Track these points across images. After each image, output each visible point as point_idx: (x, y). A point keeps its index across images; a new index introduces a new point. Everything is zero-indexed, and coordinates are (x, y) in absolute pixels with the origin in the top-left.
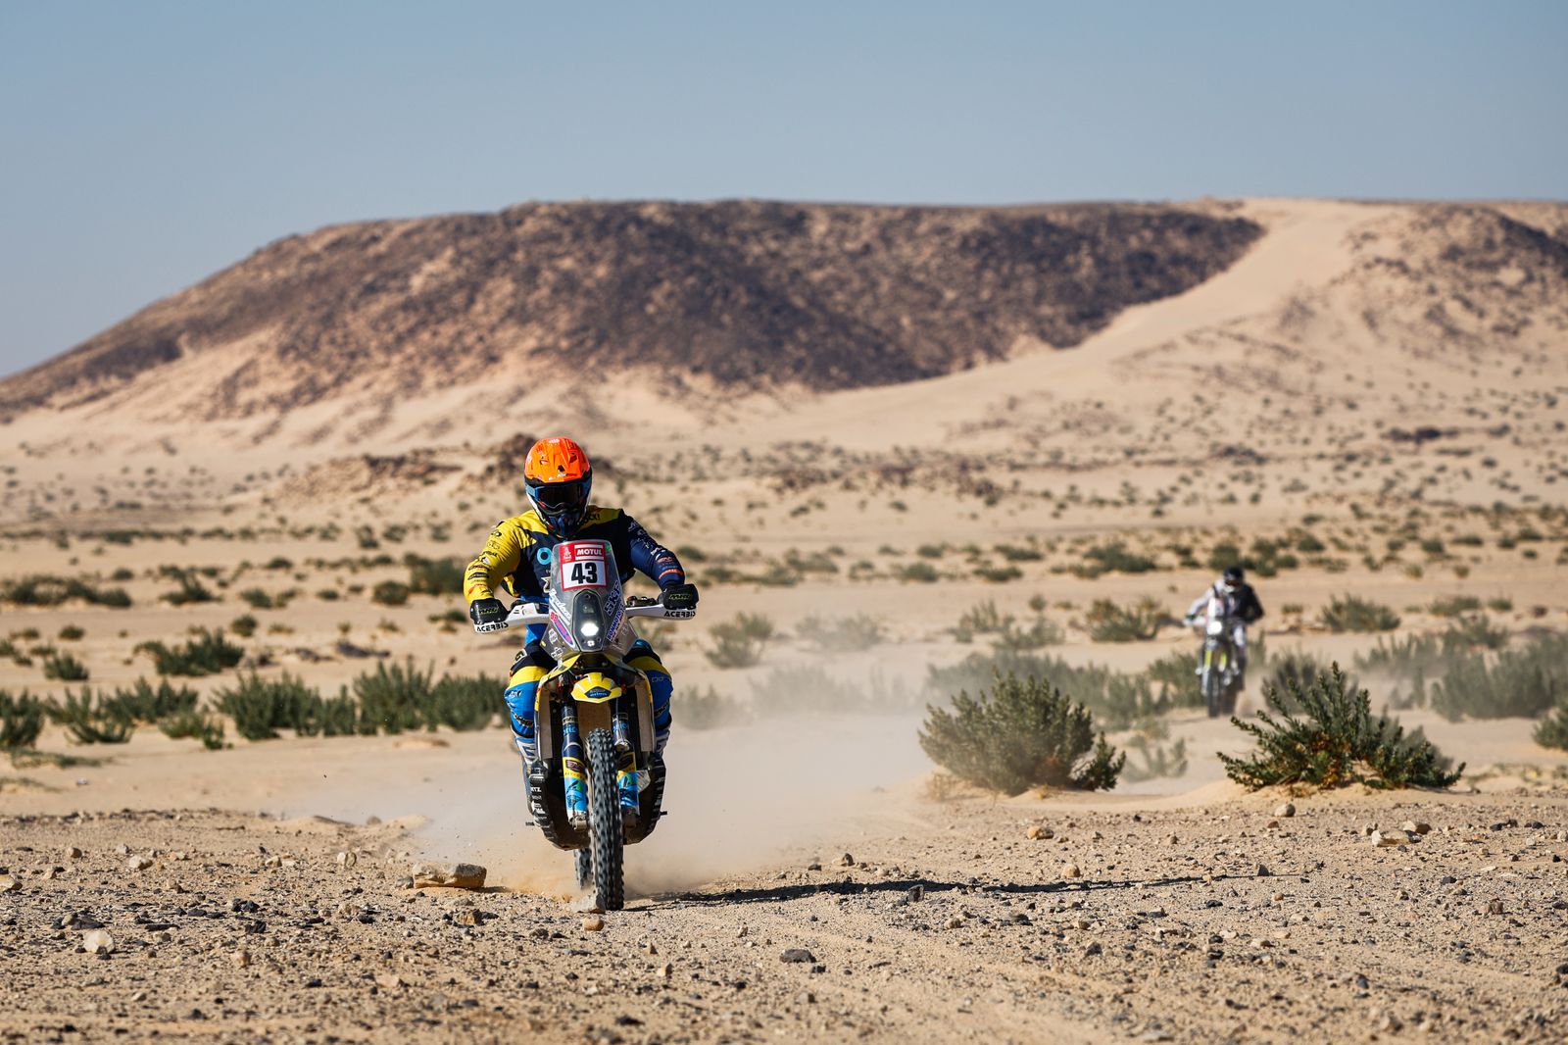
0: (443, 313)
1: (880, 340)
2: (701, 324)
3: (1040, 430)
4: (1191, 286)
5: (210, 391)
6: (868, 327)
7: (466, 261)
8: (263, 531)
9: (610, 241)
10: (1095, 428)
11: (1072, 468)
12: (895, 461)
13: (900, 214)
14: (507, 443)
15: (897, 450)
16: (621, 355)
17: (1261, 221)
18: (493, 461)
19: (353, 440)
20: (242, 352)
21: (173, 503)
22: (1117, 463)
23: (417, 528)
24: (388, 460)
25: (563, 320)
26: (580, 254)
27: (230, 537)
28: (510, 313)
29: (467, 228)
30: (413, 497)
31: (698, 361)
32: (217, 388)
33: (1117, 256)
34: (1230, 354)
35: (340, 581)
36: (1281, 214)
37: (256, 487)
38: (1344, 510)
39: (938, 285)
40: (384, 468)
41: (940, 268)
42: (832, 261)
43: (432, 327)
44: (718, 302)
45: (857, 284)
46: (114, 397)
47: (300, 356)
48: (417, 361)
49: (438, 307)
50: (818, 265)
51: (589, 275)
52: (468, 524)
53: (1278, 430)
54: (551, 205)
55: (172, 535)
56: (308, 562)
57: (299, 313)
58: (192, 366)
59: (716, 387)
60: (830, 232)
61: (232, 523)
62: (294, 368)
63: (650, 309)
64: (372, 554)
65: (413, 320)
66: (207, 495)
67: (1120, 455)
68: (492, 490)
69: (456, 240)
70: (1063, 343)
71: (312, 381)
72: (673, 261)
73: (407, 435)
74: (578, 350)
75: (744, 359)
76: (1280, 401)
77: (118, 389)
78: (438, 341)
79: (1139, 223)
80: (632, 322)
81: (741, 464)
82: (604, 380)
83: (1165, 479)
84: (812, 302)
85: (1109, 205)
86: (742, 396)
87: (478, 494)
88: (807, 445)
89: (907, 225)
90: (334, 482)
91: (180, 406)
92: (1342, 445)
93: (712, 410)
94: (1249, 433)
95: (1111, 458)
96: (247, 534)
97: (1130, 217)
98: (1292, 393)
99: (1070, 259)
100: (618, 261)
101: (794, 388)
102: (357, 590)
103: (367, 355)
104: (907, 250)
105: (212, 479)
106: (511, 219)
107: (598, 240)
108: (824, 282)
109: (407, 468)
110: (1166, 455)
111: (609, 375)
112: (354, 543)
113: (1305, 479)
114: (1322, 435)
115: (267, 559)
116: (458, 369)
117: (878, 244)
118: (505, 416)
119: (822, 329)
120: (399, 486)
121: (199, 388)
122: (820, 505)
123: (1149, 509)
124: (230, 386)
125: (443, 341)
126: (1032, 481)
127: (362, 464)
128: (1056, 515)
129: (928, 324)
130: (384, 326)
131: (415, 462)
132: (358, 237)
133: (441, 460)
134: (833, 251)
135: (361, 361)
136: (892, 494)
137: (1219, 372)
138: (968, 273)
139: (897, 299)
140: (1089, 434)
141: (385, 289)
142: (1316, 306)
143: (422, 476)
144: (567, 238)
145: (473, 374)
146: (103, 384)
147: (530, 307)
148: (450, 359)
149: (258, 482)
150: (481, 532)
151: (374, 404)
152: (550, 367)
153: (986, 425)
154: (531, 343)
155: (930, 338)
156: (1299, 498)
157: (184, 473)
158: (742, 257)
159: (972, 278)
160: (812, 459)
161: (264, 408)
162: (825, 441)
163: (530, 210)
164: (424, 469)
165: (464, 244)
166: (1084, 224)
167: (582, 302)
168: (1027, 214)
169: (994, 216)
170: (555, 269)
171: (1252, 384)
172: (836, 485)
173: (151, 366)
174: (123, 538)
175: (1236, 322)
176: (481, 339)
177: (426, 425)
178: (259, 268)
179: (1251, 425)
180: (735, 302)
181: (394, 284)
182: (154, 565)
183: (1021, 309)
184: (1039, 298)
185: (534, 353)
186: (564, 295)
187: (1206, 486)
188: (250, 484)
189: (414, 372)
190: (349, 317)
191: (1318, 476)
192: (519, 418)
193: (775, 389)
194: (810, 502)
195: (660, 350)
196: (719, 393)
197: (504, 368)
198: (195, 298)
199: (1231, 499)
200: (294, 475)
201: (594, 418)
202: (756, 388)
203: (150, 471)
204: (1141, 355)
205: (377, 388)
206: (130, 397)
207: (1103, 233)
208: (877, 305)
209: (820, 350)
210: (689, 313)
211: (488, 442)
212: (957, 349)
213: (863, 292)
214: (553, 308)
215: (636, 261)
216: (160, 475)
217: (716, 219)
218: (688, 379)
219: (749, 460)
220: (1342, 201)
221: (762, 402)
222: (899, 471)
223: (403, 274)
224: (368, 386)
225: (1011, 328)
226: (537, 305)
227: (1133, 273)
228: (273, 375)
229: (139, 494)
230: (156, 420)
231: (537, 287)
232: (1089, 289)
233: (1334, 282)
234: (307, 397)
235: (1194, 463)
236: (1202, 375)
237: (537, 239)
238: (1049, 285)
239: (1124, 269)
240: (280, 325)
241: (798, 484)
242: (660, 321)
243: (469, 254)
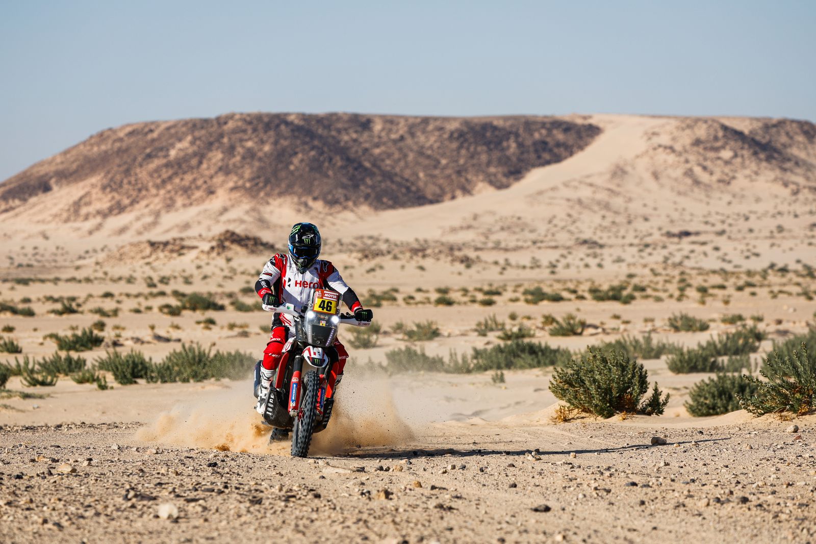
0: (186, 169)
1: (409, 184)
2: (317, 176)
3: (489, 230)
4: (566, 158)
5: (67, 208)
6: (402, 178)
7: (198, 142)
8: (96, 278)
9: (272, 133)
10: (517, 230)
11: (506, 250)
12: (416, 246)
13: (419, 120)
14: (221, 235)
15: (417, 240)
16: (277, 191)
17: (601, 125)
18: (214, 244)
19: (140, 233)
20: (83, 188)
21: (47, 264)
22: (528, 247)
23: (175, 277)
24: (160, 243)
25: (247, 173)
26: (256, 140)
27: (80, 281)
28: (220, 169)
29: (199, 126)
30: (172, 261)
31: (316, 194)
32: (70, 206)
33: (529, 142)
34: (585, 193)
35: (139, 304)
36: (611, 122)
37: (91, 257)
38: (647, 271)
39: (438, 157)
40: (158, 247)
41: (439, 148)
42: (384, 144)
43: (181, 176)
44: (326, 164)
45: (397, 155)
46: (17, 210)
47: (112, 190)
48: (173, 193)
49: (184, 166)
50: (377, 146)
51: (261, 150)
52: (201, 276)
53: (609, 231)
54: (242, 114)
55: (49, 280)
56: (121, 294)
57: (112, 168)
58: (57, 195)
59: (324, 207)
60: (383, 129)
61: (80, 275)
62: (110, 196)
63: (292, 168)
64: (155, 290)
65: (170, 172)
66: (65, 260)
67: (529, 243)
68: (213, 259)
69: (193, 132)
70: (501, 186)
71: (119, 203)
72: (304, 143)
73: (167, 231)
74: (255, 188)
75: (340, 193)
76: (610, 217)
77: (19, 206)
78: (183, 183)
79: (539, 126)
80: (283, 174)
81: (338, 247)
82: (268, 203)
83: (553, 255)
84: (374, 165)
85: (524, 117)
86: (339, 212)
87: (206, 261)
88: (371, 237)
89: (422, 126)
90: (132, 254)
91: (51, 215)
92: (641, 239)
93: (323, 219)
94: (595, 233)
95: (525, 245)
96: (88, 280)
97: (535, 123)
98: (617, 213)
99: (505, 144)
100: (276, 143)
101: (364, 208)
102: (149, 308)
103: (147, 190)
104: (422, 138)
105: (67, 253)
106: (221, 121)
107: (266, 132)
108: (380, 154)
109: (170, 247)
110: (553, 244)
111: (271, 201)
112: (145, 285)
113: (624, 256)
114: (631, 234)
115: (101, 292)
116: (194, 197)
117: (407, 136)
118: (218, 222)
119: (379, 178)
120: (166, 256)
121: (61, 206)
122: (381, 267)
123: (548, 270)
124: (77, 205)
125: (186, 183)
126: (488, 256)
127: (147, 245)
128: (501, 273)
129: (433, 176)
130: (156, 175)
131: (174, 244)
132: (143, 129)
133: (186, 243)
134: (385, 139)
135: (144, 193)
136: (418, 262)
137: (580, 202)
138: (453, 150)
139: (417, 163)
140: (514, 233)
141: (156, 156)
142: (628, 169)
143: (177, 251)
144: (250, 131)
145: (201, 200)
146: (11, 203)
147: (231, 166)
148: (189, 192)
149: (91, 254)
150: (208, 280)
151: (150, 215)
152: (241, 197)
153: (462, 228)
154: (231, 184)
155: (435, 184)
156: (624, 265)
157: (54, 250)
158: (339, 142)
159: (455, 153)
160: (374, 244)
161: (94, 216)
162: (380, 235)
163: (231, 117)
164: (179, 247)
165: (197, 134)
166: (512, 126)
167: (257, 164)
168: (483, 121)
169: (466, 122)
170: (243, 147)
171: (596, 208)
172: (389, 257)
173: (36, 195)
174: (25, 282)
175: (588, 176)
176: (205, 182)
177: (177, 226)
178: (92, 145)
179: (596, 229)
180: (335, 165)
181: (161, 154)
182: (41, 296)
183: (480, 169)
184: (489, 164)
185: (233, 189)
186: (248, 160)
187: (574, 259)
188: (87, 256)
189: (171, 199)
190: (138, 170)
191: (630, 254)
192: (225, 222)
193: (355, 209)
194: (376, 266)
195: (297, 189)
196: (327, 210)
197: (217, 197)
198: (59, 160)
199: (587, 266)
200: (110, 250)
201: (262, 222)
202: (345, 208)
203: (35, 248)
204: (540, 193)
205: (152, 207)
206: (26, 210)
207: (521, 131)
208: (407, 166)
209: (378, 189)
210: (312, 169)
211: (211, 234)
212: (447, 189)
213: (399, 160)
214: (242, 167)
215: (284, 143)
216: (41, 251)
217: (326, 122)
218: (311, 203)
219: (342, 244)
220: (642, 116)
221: (348, 215)
222: (420, 250)
223: (166, 149)
224: (147, 206)
225: (474, 179)
226: (234, 165)
227: (536, 151)
228: (100, 200)
229: (30, 260)
230: (38, 222)
231: (234, 156)
232: (514, 159)
233: (637, 157)
234: (116, 211)
235: (568, 248)
236: (571, 203)
237: (235, 131)
238: (494, 157)
239: (532, 149)
240: (102, 175)
241: (370, 257)
242: (297, 174)
243: (199, 139)
